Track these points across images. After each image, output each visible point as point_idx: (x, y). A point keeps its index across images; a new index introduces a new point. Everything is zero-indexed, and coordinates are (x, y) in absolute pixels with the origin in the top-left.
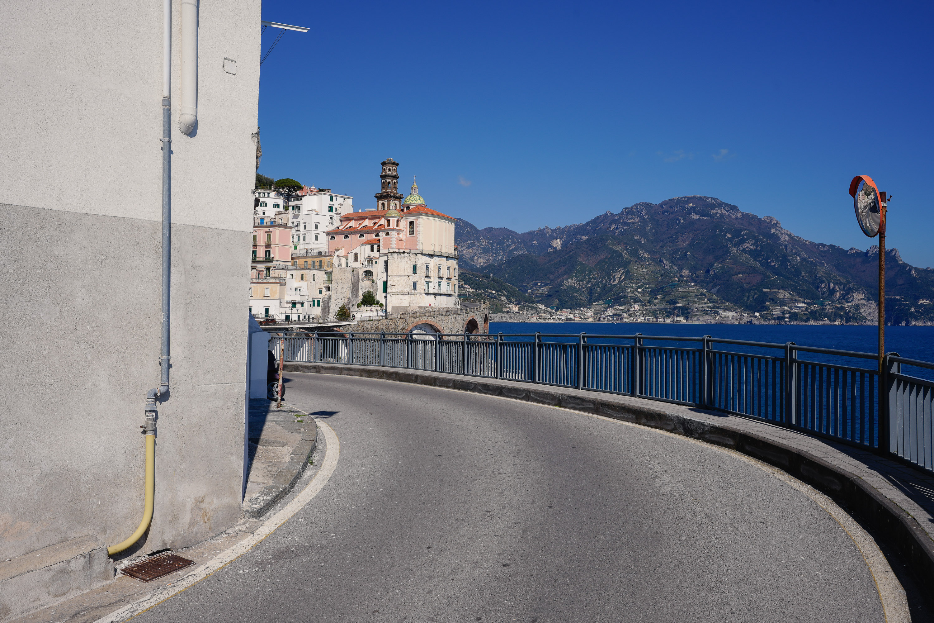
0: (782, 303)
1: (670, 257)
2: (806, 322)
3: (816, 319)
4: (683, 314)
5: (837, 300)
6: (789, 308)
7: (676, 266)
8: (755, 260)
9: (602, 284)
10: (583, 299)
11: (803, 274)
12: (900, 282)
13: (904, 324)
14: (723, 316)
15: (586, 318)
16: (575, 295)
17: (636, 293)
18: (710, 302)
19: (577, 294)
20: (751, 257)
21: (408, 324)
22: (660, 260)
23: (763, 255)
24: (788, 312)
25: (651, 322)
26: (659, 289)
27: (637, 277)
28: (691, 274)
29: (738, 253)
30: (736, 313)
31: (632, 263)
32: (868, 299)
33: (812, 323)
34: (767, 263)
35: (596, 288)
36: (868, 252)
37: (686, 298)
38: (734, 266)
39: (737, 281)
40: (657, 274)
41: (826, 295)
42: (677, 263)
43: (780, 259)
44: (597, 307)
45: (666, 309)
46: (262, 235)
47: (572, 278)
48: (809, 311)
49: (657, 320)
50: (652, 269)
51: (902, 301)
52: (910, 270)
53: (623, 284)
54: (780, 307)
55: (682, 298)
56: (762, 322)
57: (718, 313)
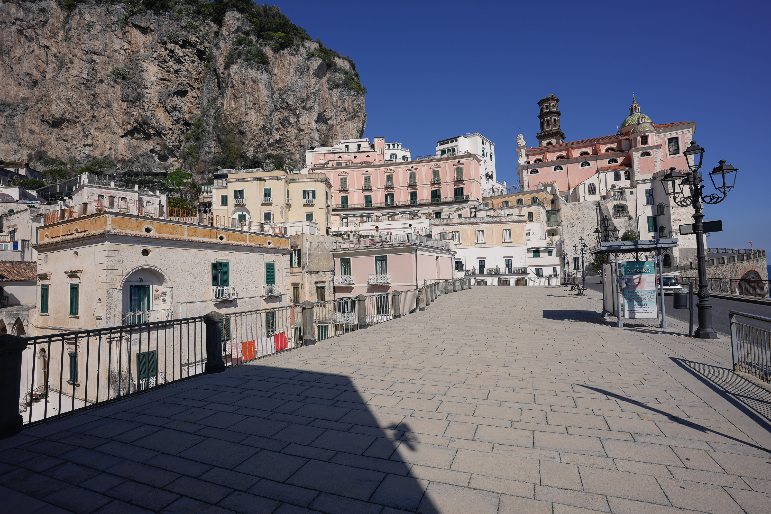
21: (736, 272)
46: (447, 169)
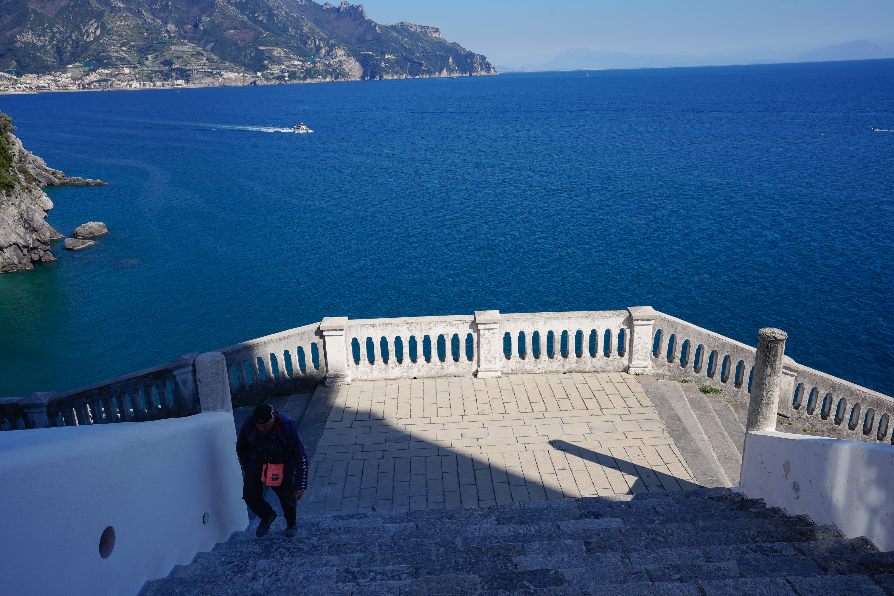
0: (279, 61)
1: (149, 8)
2: (304, 80)
3: (312, 77)
4: (182, 77)
5: (324, 57)
6: (287, 67)
7: (159, 19)
8: (242, 13)
9: (72, 40)
10: (51, 60)
11: (290, 30)
12: (369, 38)
13: (378, 78)
14: (226, 77)
15: (65, 86)
16: (38, 55)
17: (121, 53)
18: (210, 62)
19: (41, 53)
20: (238, 10)
22: (139, 11)
23: (250, 8)
24: (286, 71)
25: (148, 88)
26: (147, 47)
27: (116, 31)
28: (177, 29)
29: (224, 5)
30: (239, 73)
31: (106, 13)
32: (348, 55)
33: (309, 81)
34: (255, 17)
35: (65, 46)
36: (340, 7)
37: (182, 57)
38: (223, 20)
39: (231, 38)
40: (140, 28)
41: (314, 51)
42: (158, 15)
43: (266, 13)
44: (74, 70)
45: (161, 71)
47: (28, 32)
48: (305, 68)
49: (154, 85)
50: (133, 23)
51: (374, 56)
52: (375, 26)
53: (101, 41)
54: (279, 65)
55: (178, 58)
56: (265, 83)
57: (221, 75)
